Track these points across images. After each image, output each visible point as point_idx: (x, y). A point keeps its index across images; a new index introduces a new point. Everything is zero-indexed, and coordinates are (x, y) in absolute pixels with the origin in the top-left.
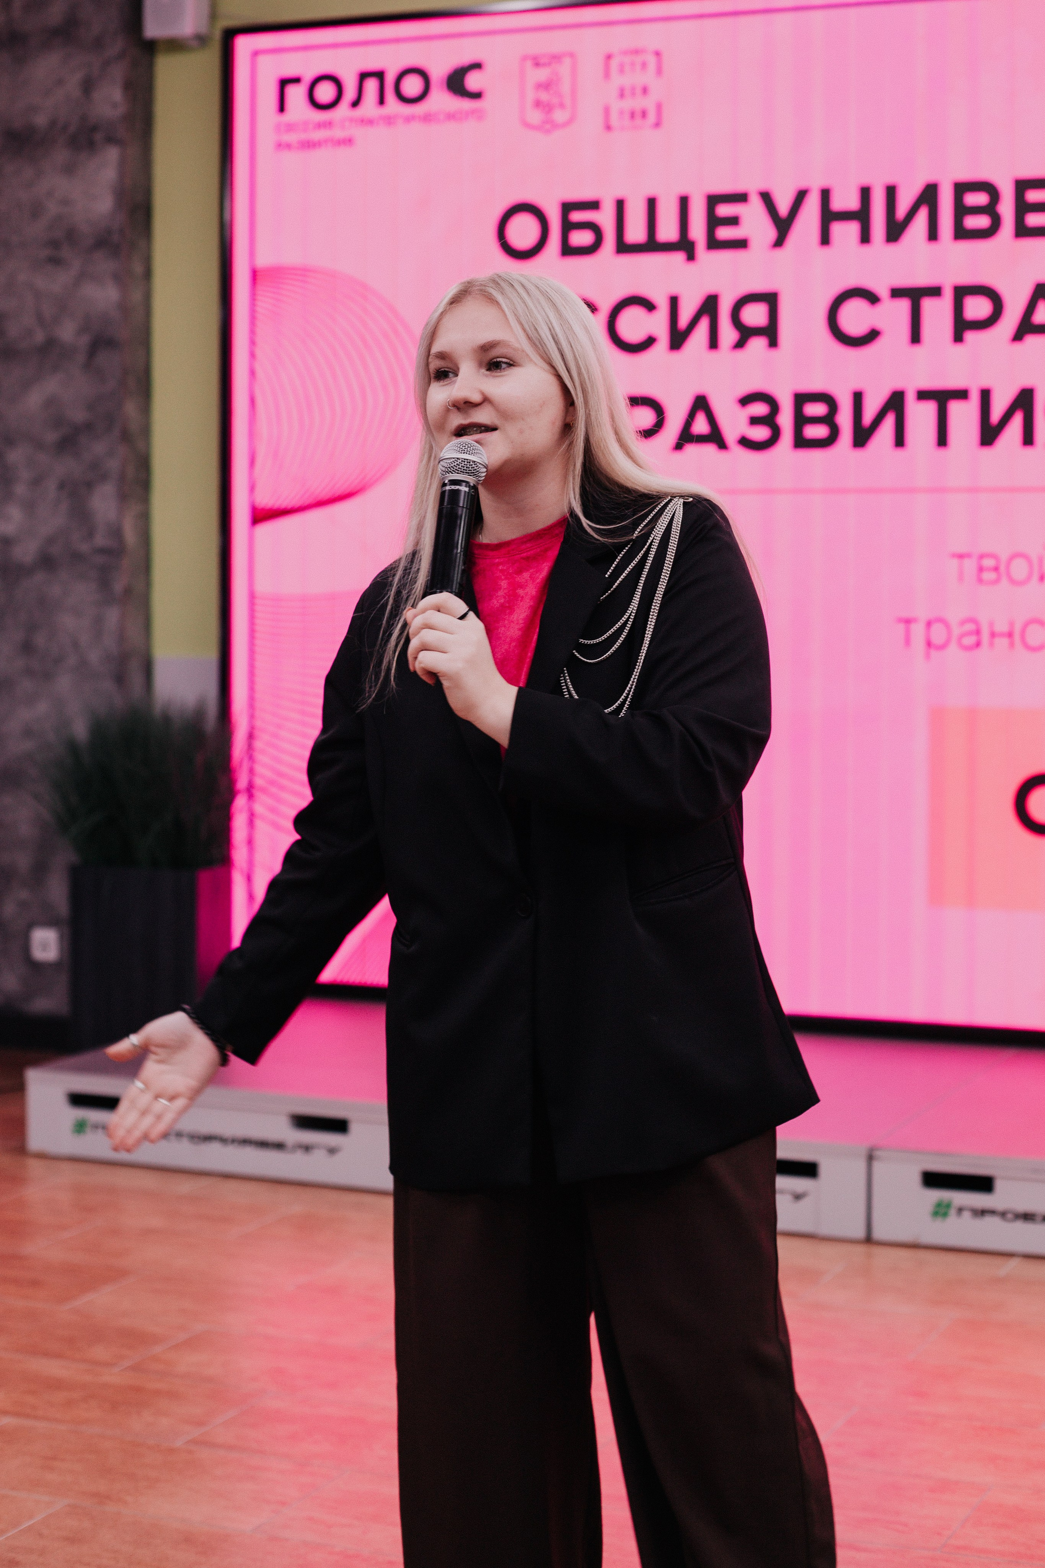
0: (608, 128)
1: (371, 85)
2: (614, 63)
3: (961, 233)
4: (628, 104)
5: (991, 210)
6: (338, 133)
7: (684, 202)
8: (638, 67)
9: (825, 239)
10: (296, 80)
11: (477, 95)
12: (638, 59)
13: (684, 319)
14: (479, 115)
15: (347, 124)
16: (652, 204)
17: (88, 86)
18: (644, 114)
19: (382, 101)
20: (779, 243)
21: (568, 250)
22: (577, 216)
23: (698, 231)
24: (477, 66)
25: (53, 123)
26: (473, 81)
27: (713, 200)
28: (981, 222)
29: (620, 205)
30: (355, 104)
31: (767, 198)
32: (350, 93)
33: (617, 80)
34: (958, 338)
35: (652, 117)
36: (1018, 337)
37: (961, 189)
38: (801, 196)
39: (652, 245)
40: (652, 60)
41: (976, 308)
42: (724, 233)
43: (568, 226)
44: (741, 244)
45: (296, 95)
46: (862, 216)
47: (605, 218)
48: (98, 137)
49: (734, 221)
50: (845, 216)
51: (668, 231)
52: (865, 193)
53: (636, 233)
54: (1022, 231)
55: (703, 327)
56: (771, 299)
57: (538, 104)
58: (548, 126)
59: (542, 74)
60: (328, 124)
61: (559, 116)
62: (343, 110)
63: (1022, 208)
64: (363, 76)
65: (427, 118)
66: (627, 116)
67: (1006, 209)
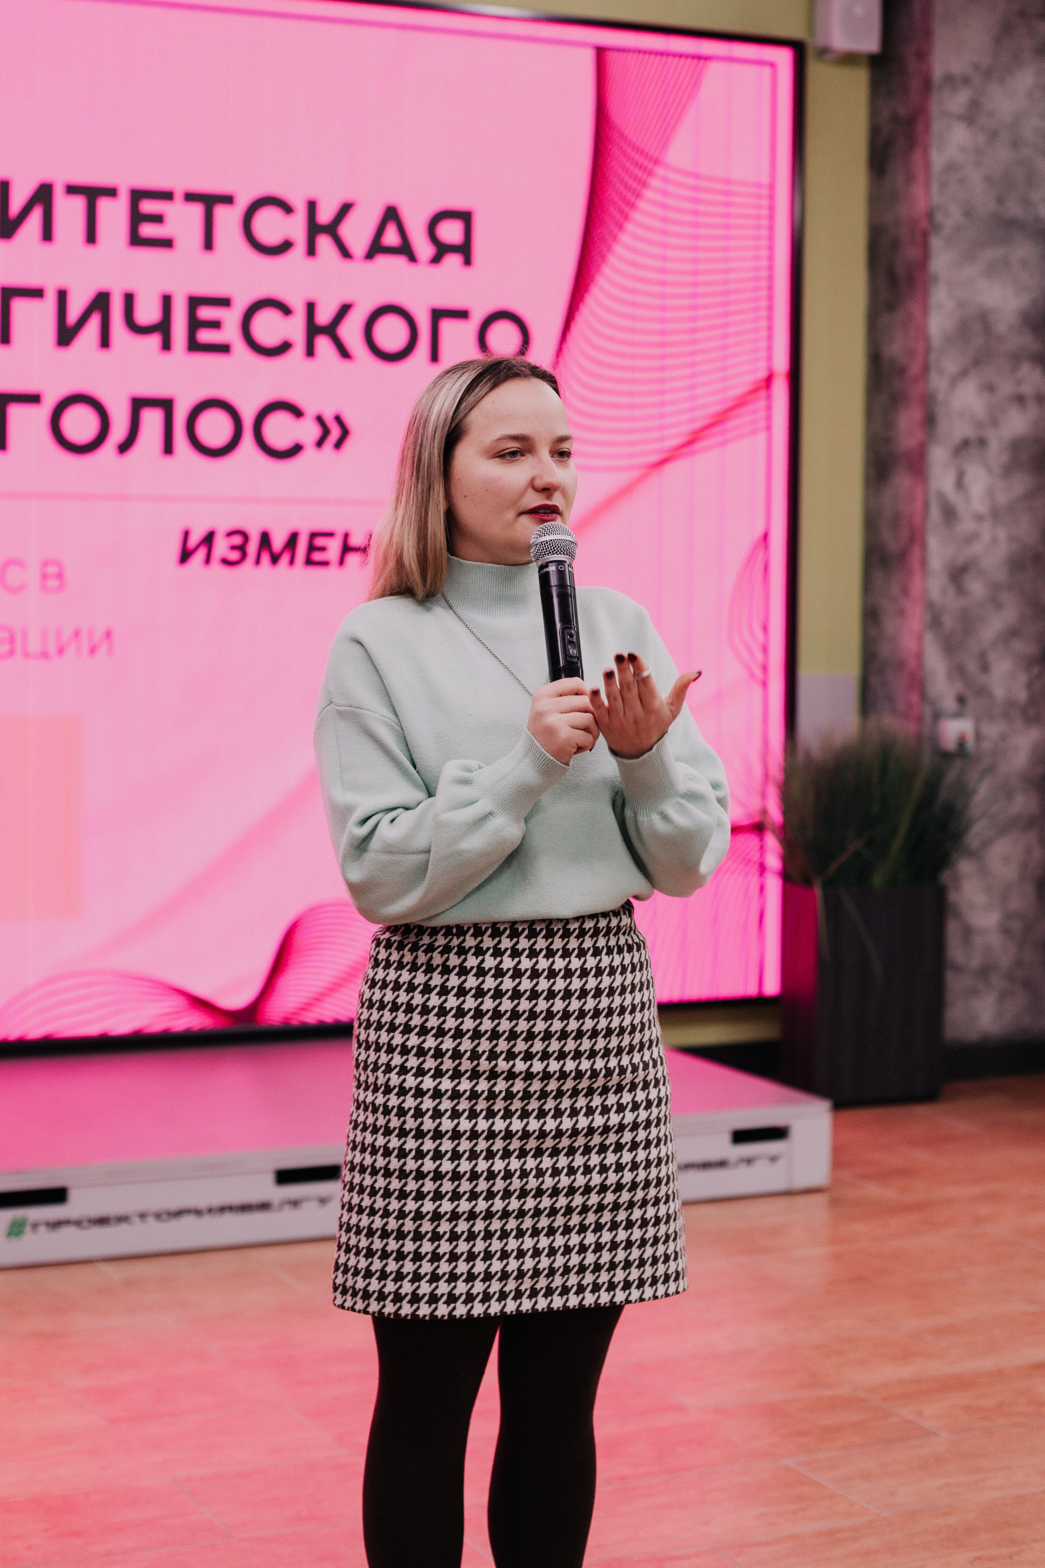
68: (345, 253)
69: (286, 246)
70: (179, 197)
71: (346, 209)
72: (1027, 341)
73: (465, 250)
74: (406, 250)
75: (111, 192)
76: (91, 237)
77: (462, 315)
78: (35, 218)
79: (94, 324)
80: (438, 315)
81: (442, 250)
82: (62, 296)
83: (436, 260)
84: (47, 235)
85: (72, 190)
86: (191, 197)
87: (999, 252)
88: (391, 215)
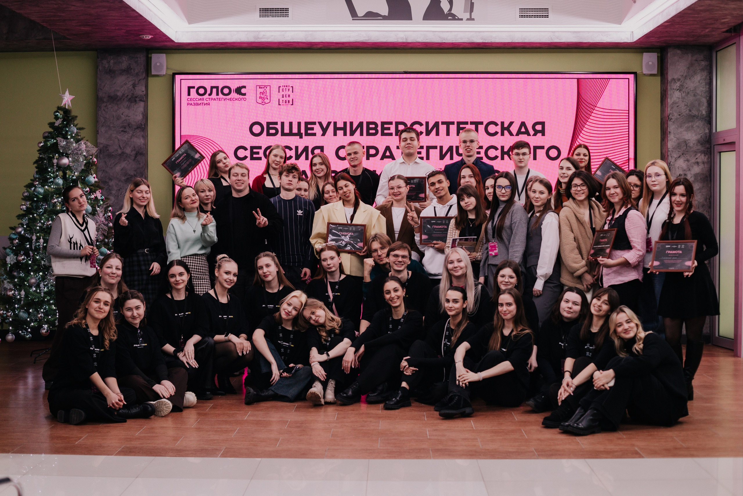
0: (279, 105)
1: (214, 90)
2: (281, 88)
3: (368, 134)
4: (285, 99)
5: (376, 129)
6: (205, 102)
7: (299, 124)
8: (287, 90)
9: (335, 134)
10: (194, 87)
11: (245, 94)
12: (287, 88)
13: (300, 151)
14: (245, 100)
15: (208, 99)
16: (291, 124)
17: (134, 86)
18: (289, 101)
19: (217, 94)
20: (323, 134)
21: (268, 134)
22: (271, 126)
23: (303, 131)
24: (244, 87)
25: (123, 95)
26: (243, 91)
27: (307, 124)
28: (374, 131)
29: (283, 124)
30: (210, 95)
31: (320, 124)
32: (209, 92)
33: (282, 93)
34: (368, 159)
35: (291, 103)
36: (382, 159)
37: (368, 123)
38: (329, 124)
39: (291, 134)
40: (291, 89)
41: (372, 152)
42: (309, 132)
43: (268, 129)
44: (314, 134)
45: (193, 91)
46: (344, 129)
47: (279, 127)
48: (137, 99)
49: (312, 129)
50: (340, 129)
51: (295, 130)
52: (345, 123)
53: (287, 130)
54: (383, 134)
55: (304, 155)
56: (322, 148)
57: (260, 98)
58: (263, 104)
59: (262, 90)
60: (203, 99)
61: (266, 101)
62: (207, 96)
63: (383, 129)
64: (212, 88)
65: (230, 99)
66: (284, 102)
67: (379, 129)
68: (511, 134)
69: (496, 133)
70: (469, 123)
71: (511, 123)
72: (699, 147)
73: (543, 132)
74: (527, 133)
75: (453, 123)
76: (448, 134)
77: (542, 147)
78: (434, 131)
79: (449, 154)
80: (536, 148)
81: (536, 132)
82: (441, 147)
83: (535, 135)
84: (437, 134)
85: (443, 123)
86: (472, 123)
87: (690, 124)
88: (523, 124)
